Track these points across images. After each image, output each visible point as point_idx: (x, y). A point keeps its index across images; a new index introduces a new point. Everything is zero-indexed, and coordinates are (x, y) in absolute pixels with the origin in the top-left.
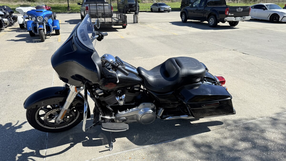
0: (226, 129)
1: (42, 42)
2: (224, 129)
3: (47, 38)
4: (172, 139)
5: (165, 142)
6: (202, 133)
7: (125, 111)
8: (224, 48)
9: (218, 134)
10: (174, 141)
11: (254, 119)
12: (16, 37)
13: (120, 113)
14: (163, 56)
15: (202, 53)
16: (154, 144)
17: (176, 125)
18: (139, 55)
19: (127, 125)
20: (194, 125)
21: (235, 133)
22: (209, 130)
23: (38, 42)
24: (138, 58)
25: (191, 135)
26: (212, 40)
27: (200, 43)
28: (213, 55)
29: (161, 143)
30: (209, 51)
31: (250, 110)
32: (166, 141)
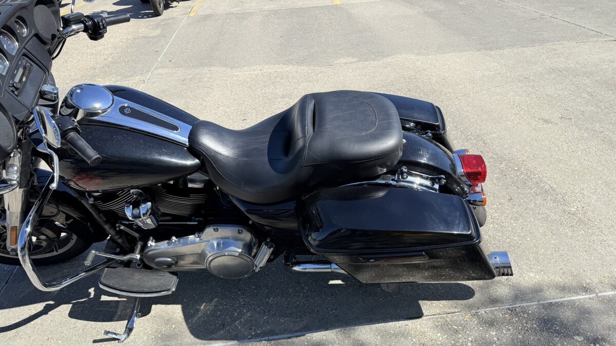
0: (473, 315)
1: (156, 18)
2: (469, 316)
3: (172, 7)
4: (296, 332)
5: (271, 338)
6: (391, 323)
7: (167, 241)
8: (599, 34)
9: (439, 335)
10: (297, 336)
11: (586, 289)
12: (114, 4)
13: (153, 244)
14: (413, 57)
15: (525, 49)
16: (238, 340)
17: (331, 282)
18: (353, 51)
19: (175, 277)
20: (382, 290)
21: (496, 339)
22: (418, 315)
23: (148, 17)
24: (343, 60)
25: (356, 325)
26: (573, 8)
27: (533, 19)
28: (556, 54)
29: (259, 339)
30: (548, 41)
31: (585, 253)
32: (277, 334)
